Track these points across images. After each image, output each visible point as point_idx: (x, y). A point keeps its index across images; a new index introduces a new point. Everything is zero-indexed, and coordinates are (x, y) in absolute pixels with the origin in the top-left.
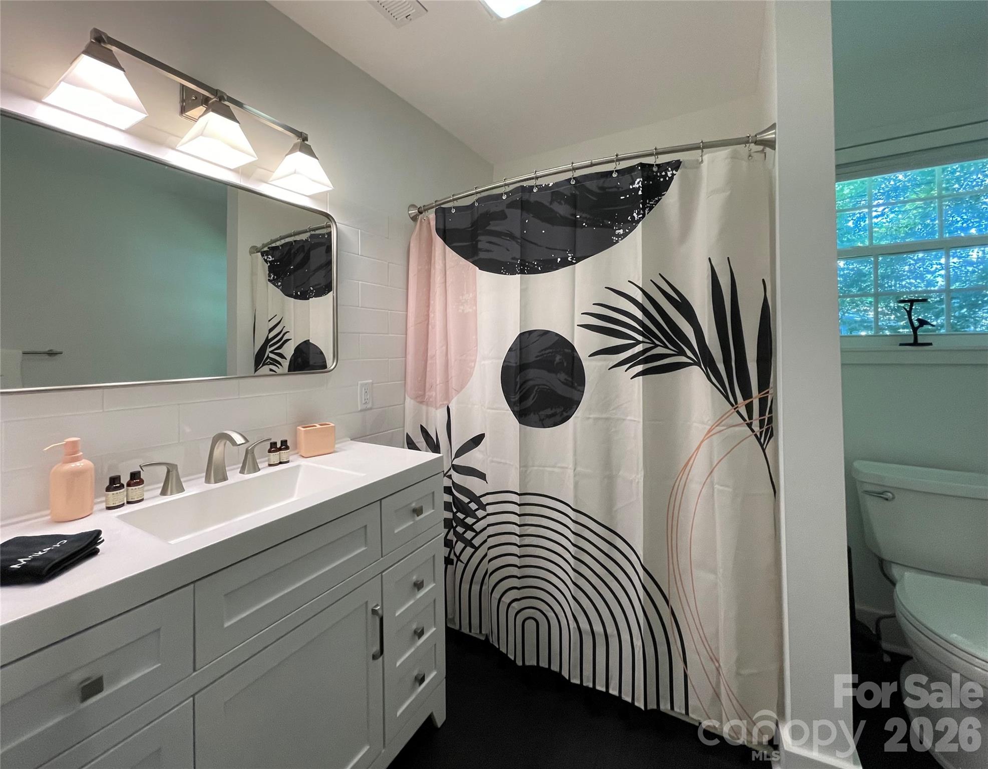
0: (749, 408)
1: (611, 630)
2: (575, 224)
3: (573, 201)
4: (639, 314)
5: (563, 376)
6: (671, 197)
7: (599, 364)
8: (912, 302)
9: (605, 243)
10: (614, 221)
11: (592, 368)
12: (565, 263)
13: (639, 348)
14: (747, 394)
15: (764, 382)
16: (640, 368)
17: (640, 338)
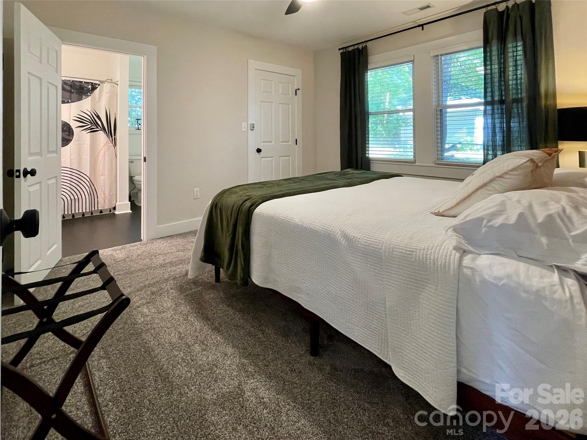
0: (112, 139)
1: (80, 197)
2: (71, 92)
3: (71, 86)
4: (89, 118)
5: (67, 133)
6: (97, 91)
7: (78, 130)
8: (138, 120)
9: (80, 99)
10: (83, 94)
11: (76, 131)
12: (68, 102)
13: (89, 126)
14: (112, 137)
15: (115, 135)
16: (89, 131)
17: (89, 124)
